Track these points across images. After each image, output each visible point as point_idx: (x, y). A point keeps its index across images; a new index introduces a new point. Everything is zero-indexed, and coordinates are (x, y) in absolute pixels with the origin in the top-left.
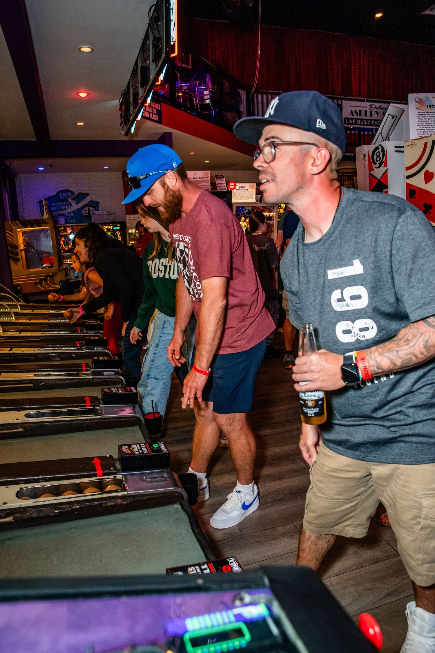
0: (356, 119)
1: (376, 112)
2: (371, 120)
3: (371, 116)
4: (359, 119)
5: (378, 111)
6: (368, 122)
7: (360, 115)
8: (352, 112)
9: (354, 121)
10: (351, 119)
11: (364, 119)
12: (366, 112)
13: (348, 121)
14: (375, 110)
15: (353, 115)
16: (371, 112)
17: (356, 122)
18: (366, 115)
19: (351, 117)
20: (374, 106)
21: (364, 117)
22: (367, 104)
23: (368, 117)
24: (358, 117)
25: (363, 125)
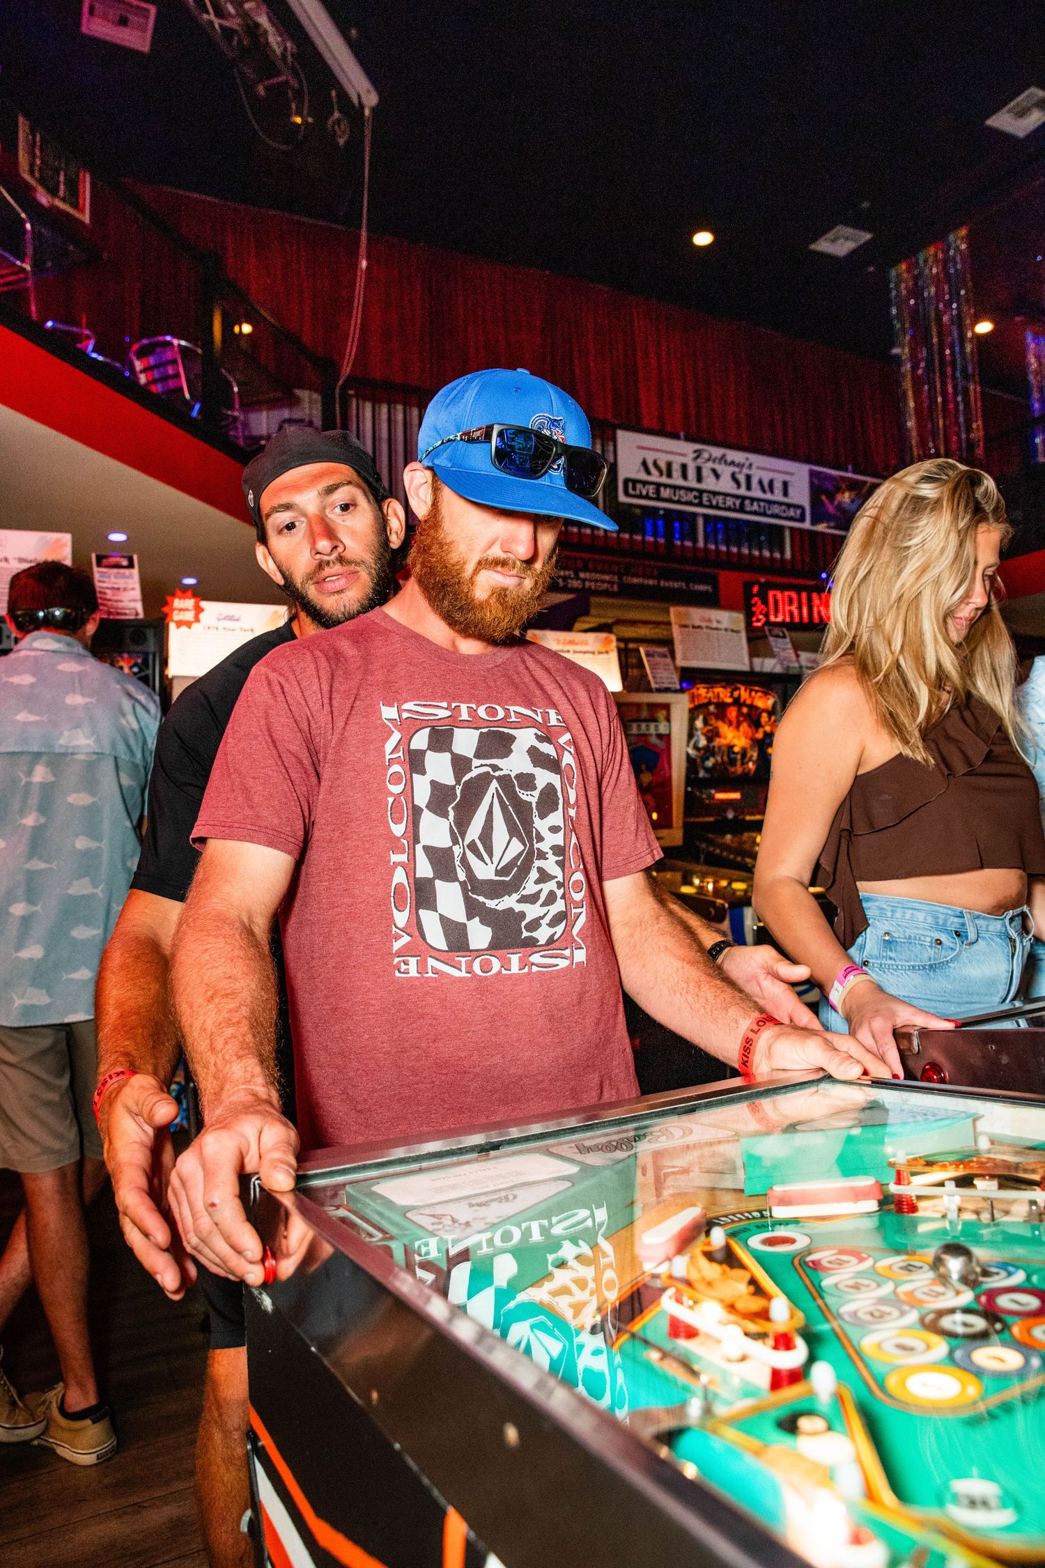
0: (658, 486)
1: (714, 471)
2: (701, 492)
3: (699, 478)
4: (666, 486)
5: (719, 468)
6: (690, 497)
7: (669, 475)
8: (644, 463)
9: (651, 489)
10: (645, 483)
11: (680, 488)
12: (684, 467)
13: (634, 489)
14: (710, 465)
15: (648, 472)
16: (699, 470)
17: (658, 492)
18: (685, 476)
19: (643, 476)
20: (706, 455)
21: (680, 482)
22: (688, 448)
23: (692, 482)
24: (664, 480)
25: (679, 502)
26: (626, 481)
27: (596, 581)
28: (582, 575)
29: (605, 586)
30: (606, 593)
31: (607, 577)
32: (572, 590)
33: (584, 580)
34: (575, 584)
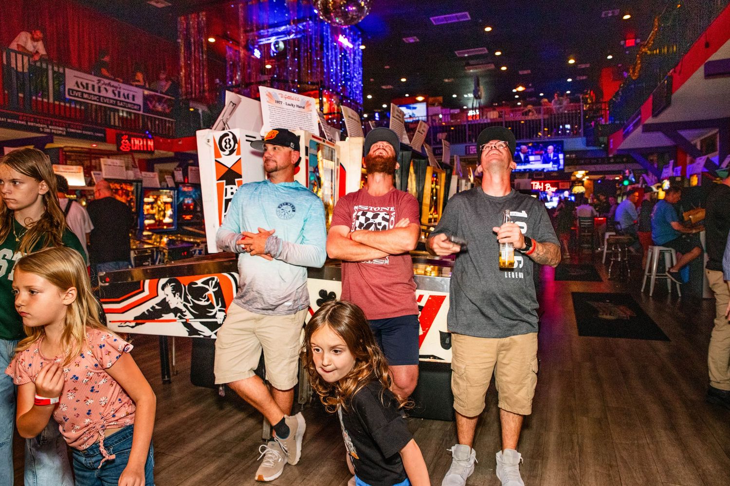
0: (82, 93)
1: (105, 89)
2: (100, 96)
3: (99, 91)
4: (86, 93)
5: (108, 88)
6: (95, 98)
7: (87, 89)
8: (77, 83)
9: (80, 94)
10: (77, 91)
11: (91, 94)
12: (93, 86)
13: (72, 93)
14: (104, 86)
15: (79, 87)
16: (99, 88)
17: (82, 95)
18: (93, 90)
19: (76, 88)
20: (102, 82)
21: (92, 92)
22: (95, 79)
23: (96, 93)
24: (85, 90)
25: (91, 100)
26: (69, 89)
27: (56, 130)
28: (50, 127)
29: (60, 132)
30: (60, 135)
31: (61, 129)
32: (46, 133)
33: (51, 129)
34: (48, 130)
